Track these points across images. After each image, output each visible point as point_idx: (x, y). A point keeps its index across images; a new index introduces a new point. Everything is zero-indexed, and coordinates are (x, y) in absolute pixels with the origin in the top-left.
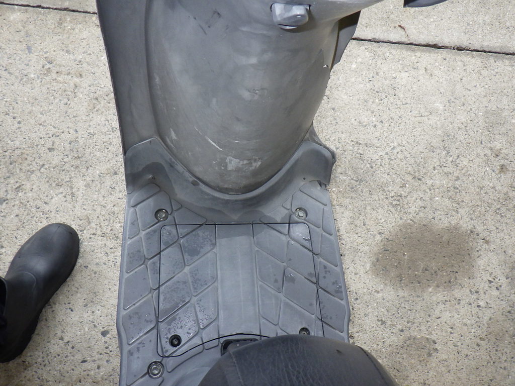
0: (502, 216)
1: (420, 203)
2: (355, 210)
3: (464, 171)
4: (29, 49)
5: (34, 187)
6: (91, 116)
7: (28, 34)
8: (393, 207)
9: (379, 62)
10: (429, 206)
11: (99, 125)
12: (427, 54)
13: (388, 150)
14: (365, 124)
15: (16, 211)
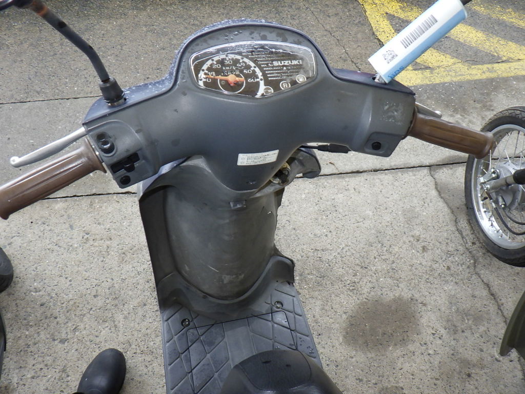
0: (431, 284)
1: (370, 285)
2: (324, 299)
3: (396, 256)
4: (71, 227)
5: (87, 326)
6: (121, 267)
7: (69, 217)
8: (351, 291)
9: (321, 190)
10: (377, 286)
11: (128, 272)
12: (354, 178)
13: (339, 251)
14: (319, 235)
15: (76, 347)
